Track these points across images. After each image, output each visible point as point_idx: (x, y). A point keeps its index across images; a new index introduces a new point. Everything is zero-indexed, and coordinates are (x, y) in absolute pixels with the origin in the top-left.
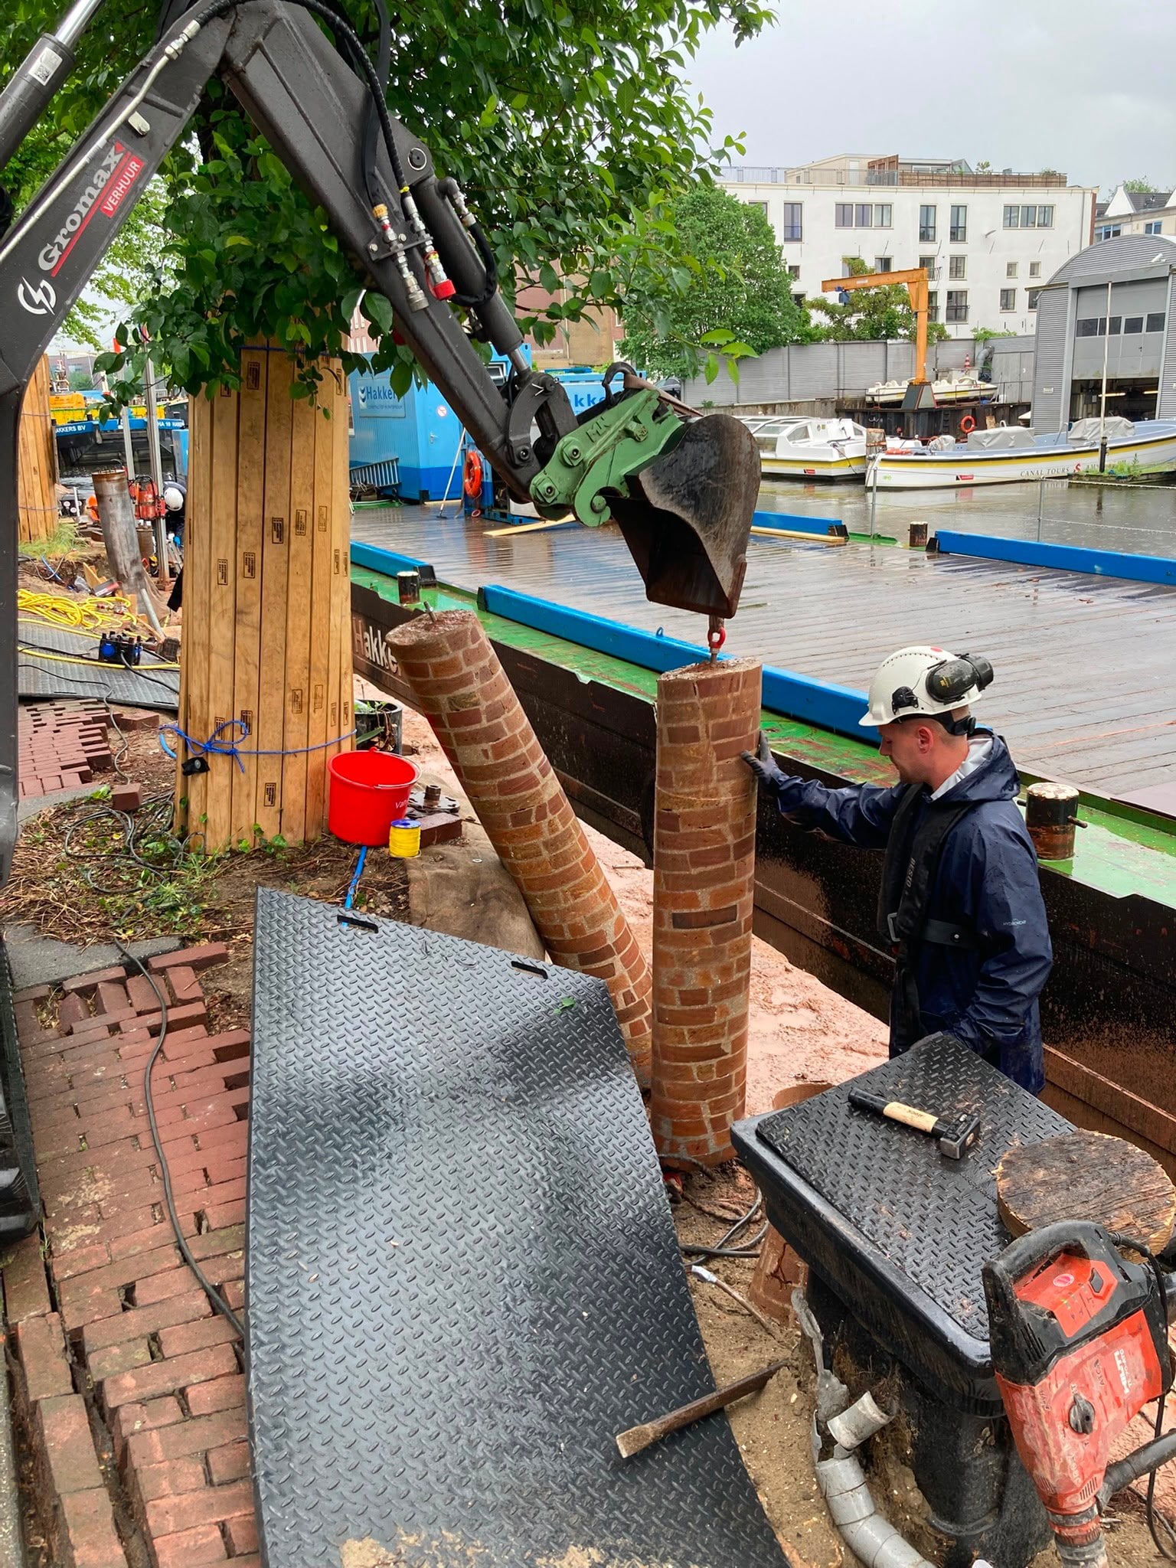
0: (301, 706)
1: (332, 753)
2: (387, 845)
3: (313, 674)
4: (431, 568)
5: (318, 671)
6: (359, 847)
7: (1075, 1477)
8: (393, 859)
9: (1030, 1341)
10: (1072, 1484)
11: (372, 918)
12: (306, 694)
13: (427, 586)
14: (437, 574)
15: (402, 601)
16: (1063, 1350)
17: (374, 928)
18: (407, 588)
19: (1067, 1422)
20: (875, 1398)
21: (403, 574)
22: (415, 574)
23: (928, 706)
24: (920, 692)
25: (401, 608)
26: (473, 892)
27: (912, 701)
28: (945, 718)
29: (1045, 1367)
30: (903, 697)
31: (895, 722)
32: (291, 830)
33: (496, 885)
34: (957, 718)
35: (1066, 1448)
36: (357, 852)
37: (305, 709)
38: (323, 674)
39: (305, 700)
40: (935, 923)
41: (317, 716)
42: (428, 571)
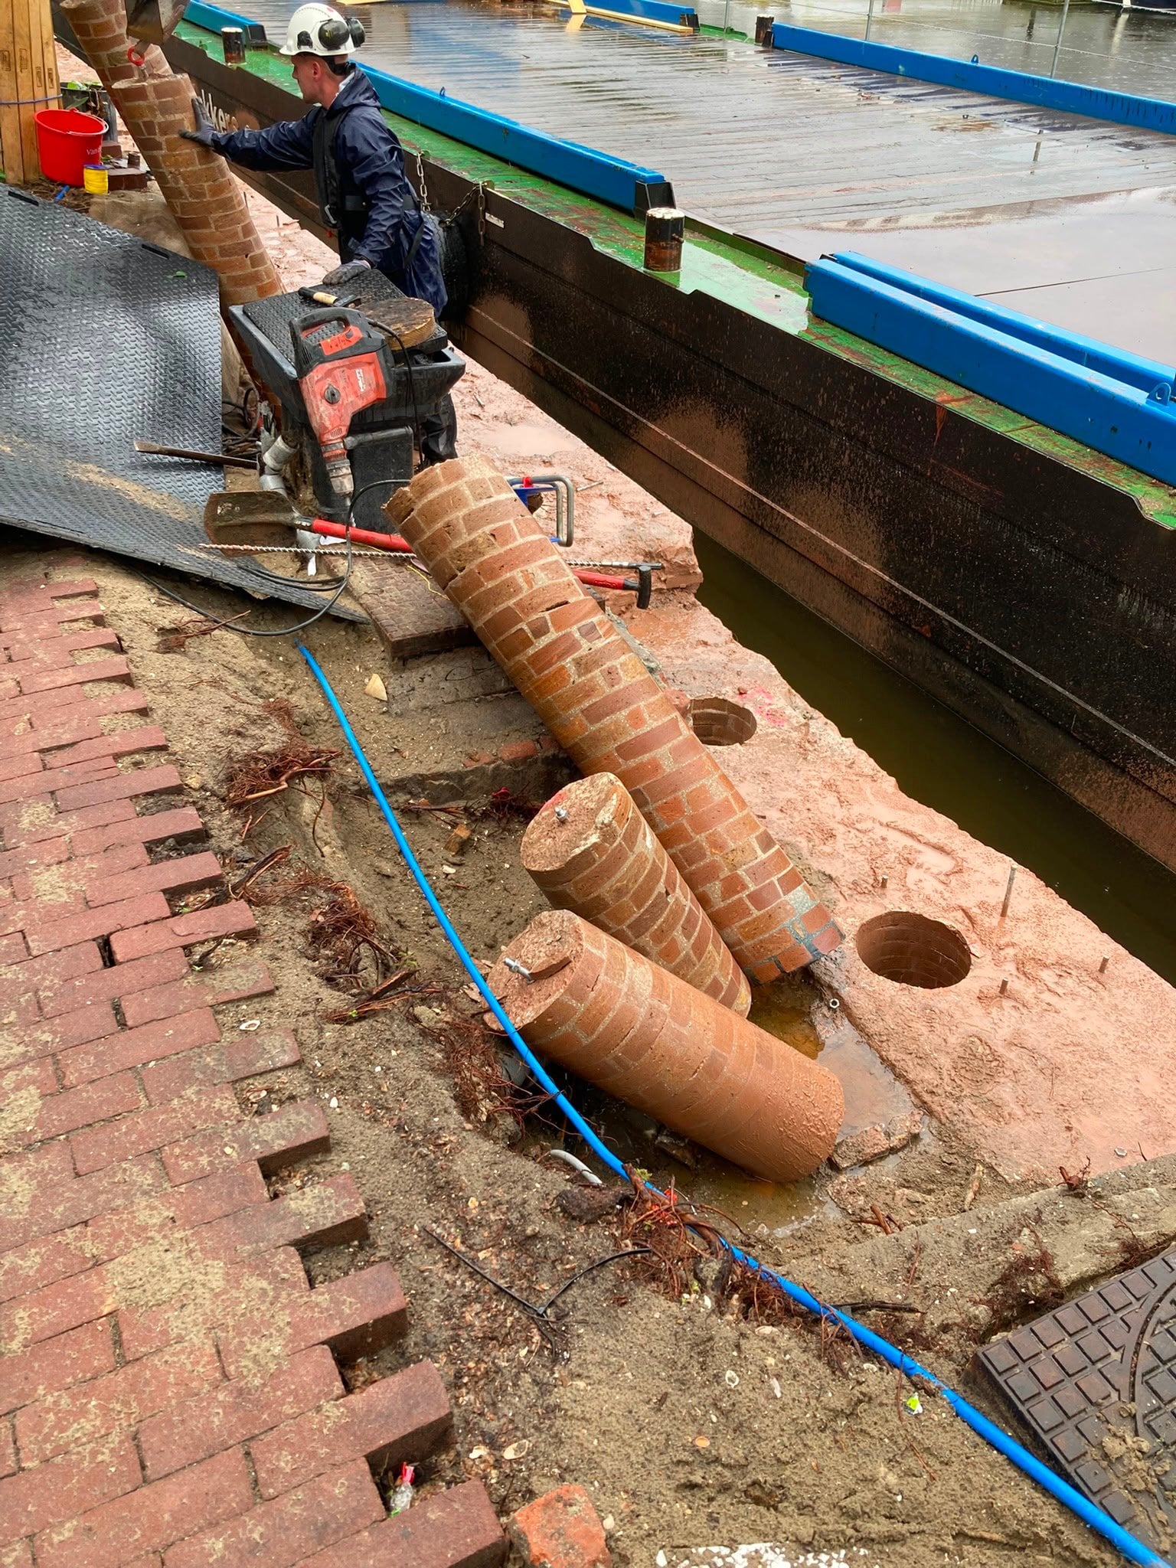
0: (9, 65)
1: (41, 108)
2: (83, 186)
3: (17, 39)
4: (262, 28)
5: (21, 37)
6: (63, 185)
7: (328, 424)
8: (86, 194)
9: (305, 355)
10: (326, 428)
11: (35, 197)
12: (12, 55)
13: (258, 48)
14: (268, 37)
15: (227, 62)
16: (323, 360)
17: (36, 203)
18: (231, 45)
19: (323, 397)
20: (283, 438)
21: (226, 30)
22: (239, 30)
23: (319, 49)
24: (314, 38)
25: (226, 68)
26: (140, 217)
27: (309, 44)
28: (329, 60)
29: (311, 367)
30: (304, 39)
31: (298, 54)
32: (12, 169)
33: (159, 214)
34: (338, 62)
35: (322, 409)
36: (60, 188)
37: (13, 69)
38: (26, 40)
39: (12, 60)
40: (348, 197)
41: (23, 76)
42: (258, 31)
